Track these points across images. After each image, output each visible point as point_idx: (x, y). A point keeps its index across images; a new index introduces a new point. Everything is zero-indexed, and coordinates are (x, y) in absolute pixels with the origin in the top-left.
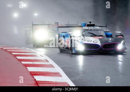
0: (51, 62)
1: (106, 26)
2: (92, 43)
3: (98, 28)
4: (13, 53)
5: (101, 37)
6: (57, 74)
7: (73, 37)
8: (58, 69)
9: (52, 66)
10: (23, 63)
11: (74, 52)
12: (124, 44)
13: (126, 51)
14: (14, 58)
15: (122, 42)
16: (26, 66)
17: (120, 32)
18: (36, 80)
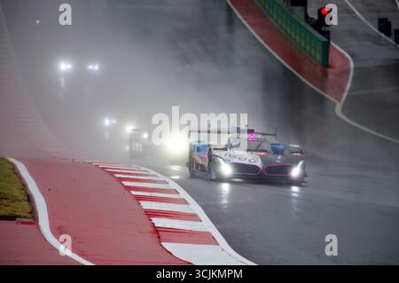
0: (184, 194)
1: (274, 135)
2: (246, 162)
3: (259, 136)
4: (117, 176)
5: (262, 153)
6: (193, 217)
7: (215, 149)
8: (195, 207)
9: (184, 202)
10: (134, 193)
11: (214, 177)
12: (303, 167)
13: (305, 179)
14: (118, 183)
15: (301, 163)
16: (139, 198)
17: (298, 146)
18: (156, 225)
